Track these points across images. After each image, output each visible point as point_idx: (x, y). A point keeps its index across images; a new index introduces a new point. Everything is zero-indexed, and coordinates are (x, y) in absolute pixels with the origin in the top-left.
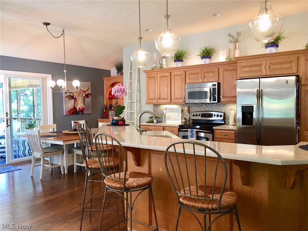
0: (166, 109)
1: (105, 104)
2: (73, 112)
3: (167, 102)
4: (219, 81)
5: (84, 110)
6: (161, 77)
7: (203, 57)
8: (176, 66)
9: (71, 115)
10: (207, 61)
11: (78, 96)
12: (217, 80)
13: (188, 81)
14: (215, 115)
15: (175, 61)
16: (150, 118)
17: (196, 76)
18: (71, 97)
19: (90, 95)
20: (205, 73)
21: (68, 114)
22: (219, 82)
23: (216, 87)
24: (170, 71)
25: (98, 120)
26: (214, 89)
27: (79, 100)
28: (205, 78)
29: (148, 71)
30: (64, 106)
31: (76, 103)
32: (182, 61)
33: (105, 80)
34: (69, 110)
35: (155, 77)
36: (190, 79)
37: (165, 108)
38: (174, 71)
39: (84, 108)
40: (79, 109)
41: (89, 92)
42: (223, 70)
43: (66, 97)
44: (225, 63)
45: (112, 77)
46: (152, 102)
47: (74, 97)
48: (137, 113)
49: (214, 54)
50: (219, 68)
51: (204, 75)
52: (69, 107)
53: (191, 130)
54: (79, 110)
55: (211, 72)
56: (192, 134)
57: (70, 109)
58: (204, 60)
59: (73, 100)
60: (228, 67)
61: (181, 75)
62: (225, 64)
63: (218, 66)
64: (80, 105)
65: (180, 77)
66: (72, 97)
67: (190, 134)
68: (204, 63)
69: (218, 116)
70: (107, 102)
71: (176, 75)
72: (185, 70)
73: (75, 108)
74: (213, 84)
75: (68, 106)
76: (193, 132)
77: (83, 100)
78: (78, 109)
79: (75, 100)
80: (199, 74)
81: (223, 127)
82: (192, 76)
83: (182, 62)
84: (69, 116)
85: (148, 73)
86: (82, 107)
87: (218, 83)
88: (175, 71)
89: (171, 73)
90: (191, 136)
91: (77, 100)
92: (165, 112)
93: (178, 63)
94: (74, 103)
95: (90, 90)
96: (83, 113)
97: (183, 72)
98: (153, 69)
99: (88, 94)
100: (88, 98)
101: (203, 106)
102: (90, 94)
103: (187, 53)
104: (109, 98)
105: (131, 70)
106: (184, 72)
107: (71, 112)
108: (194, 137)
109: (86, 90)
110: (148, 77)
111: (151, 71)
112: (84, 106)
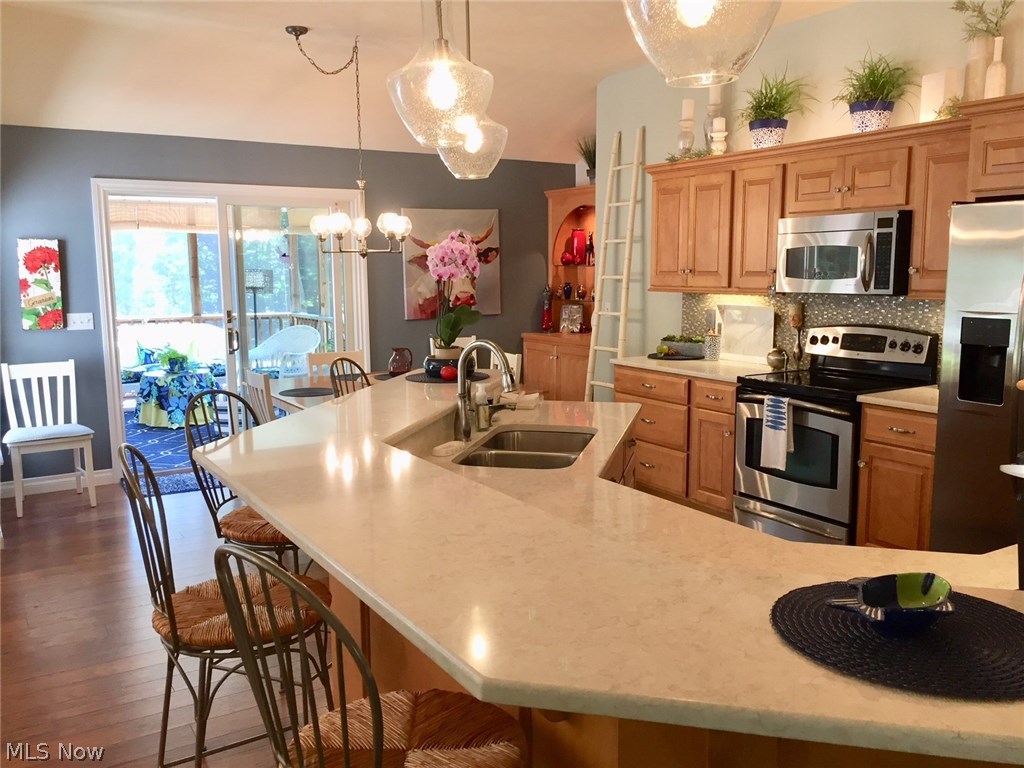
0: (722, 309)
1: (550, 283)
2: (433, 309)
3: (716, 284)
4: (907, 203)
5: (474, 304)
6: (700, 189)
7: (856, 106)
8: (754, 147)
9: (427, 318)
10: (873, 121)
12: (902, 201)
13: (790, 206)
14: (893, 345)
15: (752, 126)
16: (665, 339)
17: (823, 182)
19: (494, 252)
20: (857, 173)
21: (419, 317)
22: (907, 208)
23: (893, 230)
24: (732, 166)
25: (524, 335)
26: (884, 239)
28: (855, 192)
29: (658, 169)
30: (405, 289)
32: (783, 124)
33: (550, 201)
34: (421, 303)
35: (681, 190)
36: (800, 195)
37: (720, 307)
38: (744, 165)
39: (472, 297)
40: (457, 299)
41: (493, 242)
42: (928, 159)
43: (410, 262)
44: (934, 128)
45: (579, 189)
46: (668, 283)
48: (628, 320)
49: (909, 88)
50: (910, 149)
51: (853, 179)
52: (420, 293)
53: (772, 400)
54: (455, 302)
55: (878, 166)
56: (775, 417)
57: (426, 300)
58: (858, 117)
60: (948, 144)
61: (768, 182)
62: (938, 132)
63: (910, 143)
64: (459, 288)
65: (765, 188)
67: (770, 414)
68: (857, 131)
69: (905, 347)
70: (556, 276)
71: (752, 183)
72: (782, 161)
74: (879, 219)
75: (419, 290)
76: (781, 407)
78: (451, 299)
80: (833, 176)
81: (894, 399)
82: (806, 186)
83: (779, 131)
84: (422, 322)
85: (659, 177)
86: (466, 295)
87: (900, 212)
88: (751, 164)
89: (733, 173)
90: (771, 421)
92: (719, 319)
93: (761, 132)
95: (495, 236)
97: (774, 167)
98: (673, 160)
99: (490, 250)
100: (487, 262)
101: (855, 304)
102: (496, 249)
103: (805, 89)
104: (562, 262)
105: (619, 162)
106: (780, 169)
107: (429, 311)
108: (784, 427)
109: (482, 235)
110: (658, 190)
111: (669, 168)
112: (472, 291)
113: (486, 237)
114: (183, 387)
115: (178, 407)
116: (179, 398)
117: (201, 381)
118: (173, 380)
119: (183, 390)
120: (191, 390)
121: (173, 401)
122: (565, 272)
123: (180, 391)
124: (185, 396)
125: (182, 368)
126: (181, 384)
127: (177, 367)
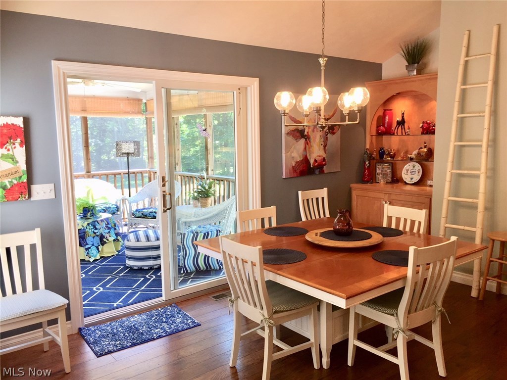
2: (301, 169)
5: (325, 164)
9: (297, 177)
11: (313, 131)
18: (298, 134)
21: (292, 176)
27: (314, 141)
30: (284, 155)
31: (309, 148)
34: (294, 165)
40: (316, 161)
43: (288, 134)
47: (306, 133)
52: (293, 157)
54: (314, 163)
57: (297, 162)
59: (303, 141)
64: (316, 153)
66: (300, 134)
70: (371, 143)
73: (306, 160)
75: (293, 155)
77: (322, 140)
78: (312, 161)
79: (306, 140)
84: (294, 179)
86: (321, 158)
91: (312, 140)
94: (305, 148)
96: (322, 172)
100: (333, 133)
104: (376, 131)
105: (468, 55)
107: (299, 171)
112: (325, 155)
113: (333, 115)
114: (96, 229)
115: (93, 245)
116: (94, 237)
117: (108, 224)
118: (88, 224)
119: (96, 231)
120: (101, 231)
121: (89, 240)
122: (376, 140)
123: (94, 232)
124: (98, 236)
125: (93, 215)
126: (94, 227)
127: (89, 214)
